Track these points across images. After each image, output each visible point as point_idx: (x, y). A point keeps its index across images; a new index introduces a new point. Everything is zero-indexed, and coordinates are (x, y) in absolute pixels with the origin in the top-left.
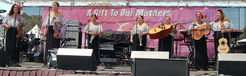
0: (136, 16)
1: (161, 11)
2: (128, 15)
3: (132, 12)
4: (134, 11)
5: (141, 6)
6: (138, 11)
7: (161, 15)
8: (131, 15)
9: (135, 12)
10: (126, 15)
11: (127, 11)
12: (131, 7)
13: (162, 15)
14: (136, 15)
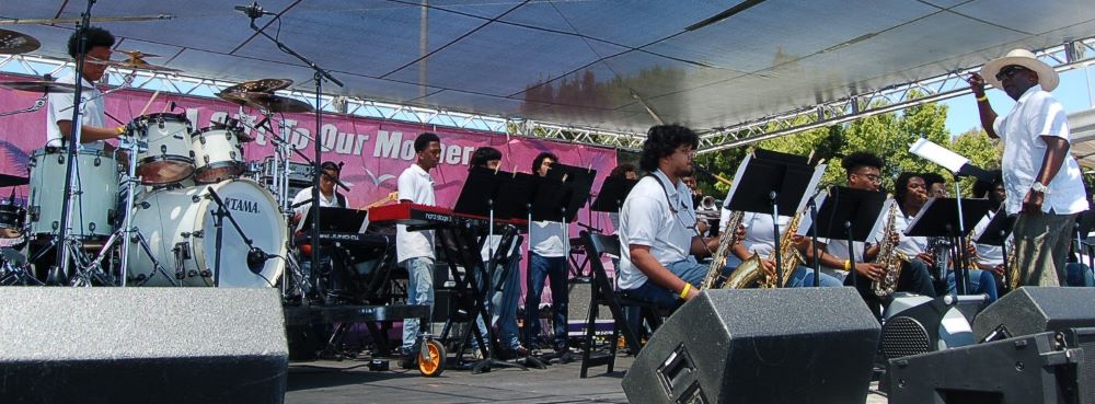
0: (375, 155)
1: (456, 147)
2: (348, 150)
3: (361, 138)
4: (367, 137)
5: (390, 120)
6: (382, 135)
7: (457, 160)
8: (357, 152)
9: (372, 140)
10: (339, 150)
11: (342, 135)
12: (354, 119)
13: (461, 161)
14: (377, 154)
